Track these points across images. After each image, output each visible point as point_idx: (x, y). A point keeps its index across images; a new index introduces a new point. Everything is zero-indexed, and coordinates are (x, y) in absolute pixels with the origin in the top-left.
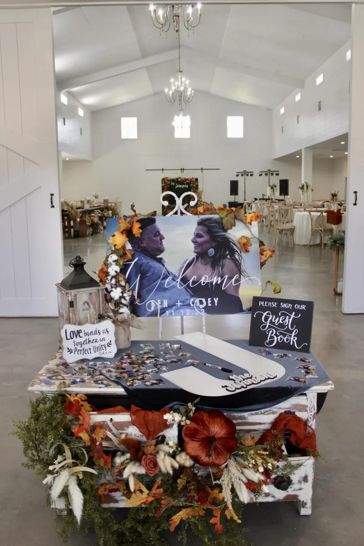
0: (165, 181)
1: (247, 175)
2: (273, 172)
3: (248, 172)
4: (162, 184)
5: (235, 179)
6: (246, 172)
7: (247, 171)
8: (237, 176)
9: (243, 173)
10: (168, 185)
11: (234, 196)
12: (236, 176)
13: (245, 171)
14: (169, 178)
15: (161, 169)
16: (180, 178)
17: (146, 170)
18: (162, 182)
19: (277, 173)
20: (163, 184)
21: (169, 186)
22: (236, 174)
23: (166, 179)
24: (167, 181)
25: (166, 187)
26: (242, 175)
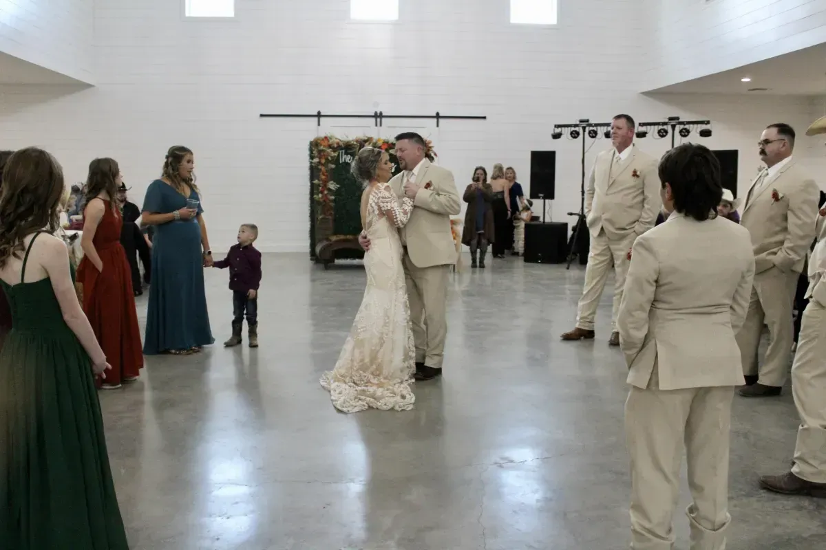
0: (322, 148)
1: (593, 134)
2: (687, 126)
3: (597, 125)
4: (312, 157)
5: (546, 145)
6: (590, 125)
7: (592, 121)
8: (557, 136)
9: (577, 129)
10: (331, 162)
11: (541, 201)
12: (551, 137)
13: (585, 123)
14: (333, 141)
15: (316, 113)
16: (368, 140)
17: (262, 115)
18: (311, 151)
19: (704, 127)
20: (316, 160)
21: (333, 166)
22: (552, 130)
23: (326, 143)
24: (329, 150)
25: (323, 168)
26: (575, 135)
